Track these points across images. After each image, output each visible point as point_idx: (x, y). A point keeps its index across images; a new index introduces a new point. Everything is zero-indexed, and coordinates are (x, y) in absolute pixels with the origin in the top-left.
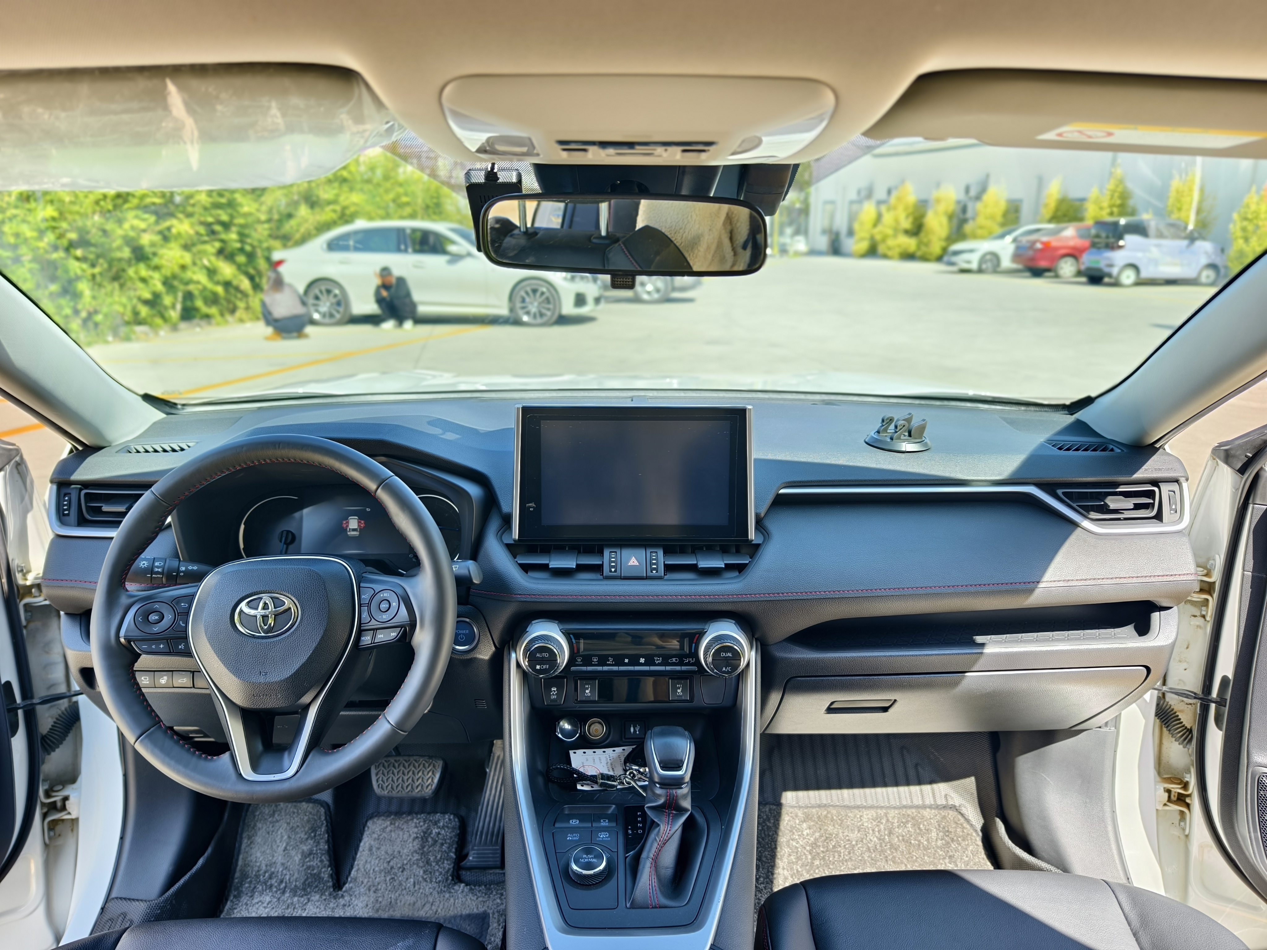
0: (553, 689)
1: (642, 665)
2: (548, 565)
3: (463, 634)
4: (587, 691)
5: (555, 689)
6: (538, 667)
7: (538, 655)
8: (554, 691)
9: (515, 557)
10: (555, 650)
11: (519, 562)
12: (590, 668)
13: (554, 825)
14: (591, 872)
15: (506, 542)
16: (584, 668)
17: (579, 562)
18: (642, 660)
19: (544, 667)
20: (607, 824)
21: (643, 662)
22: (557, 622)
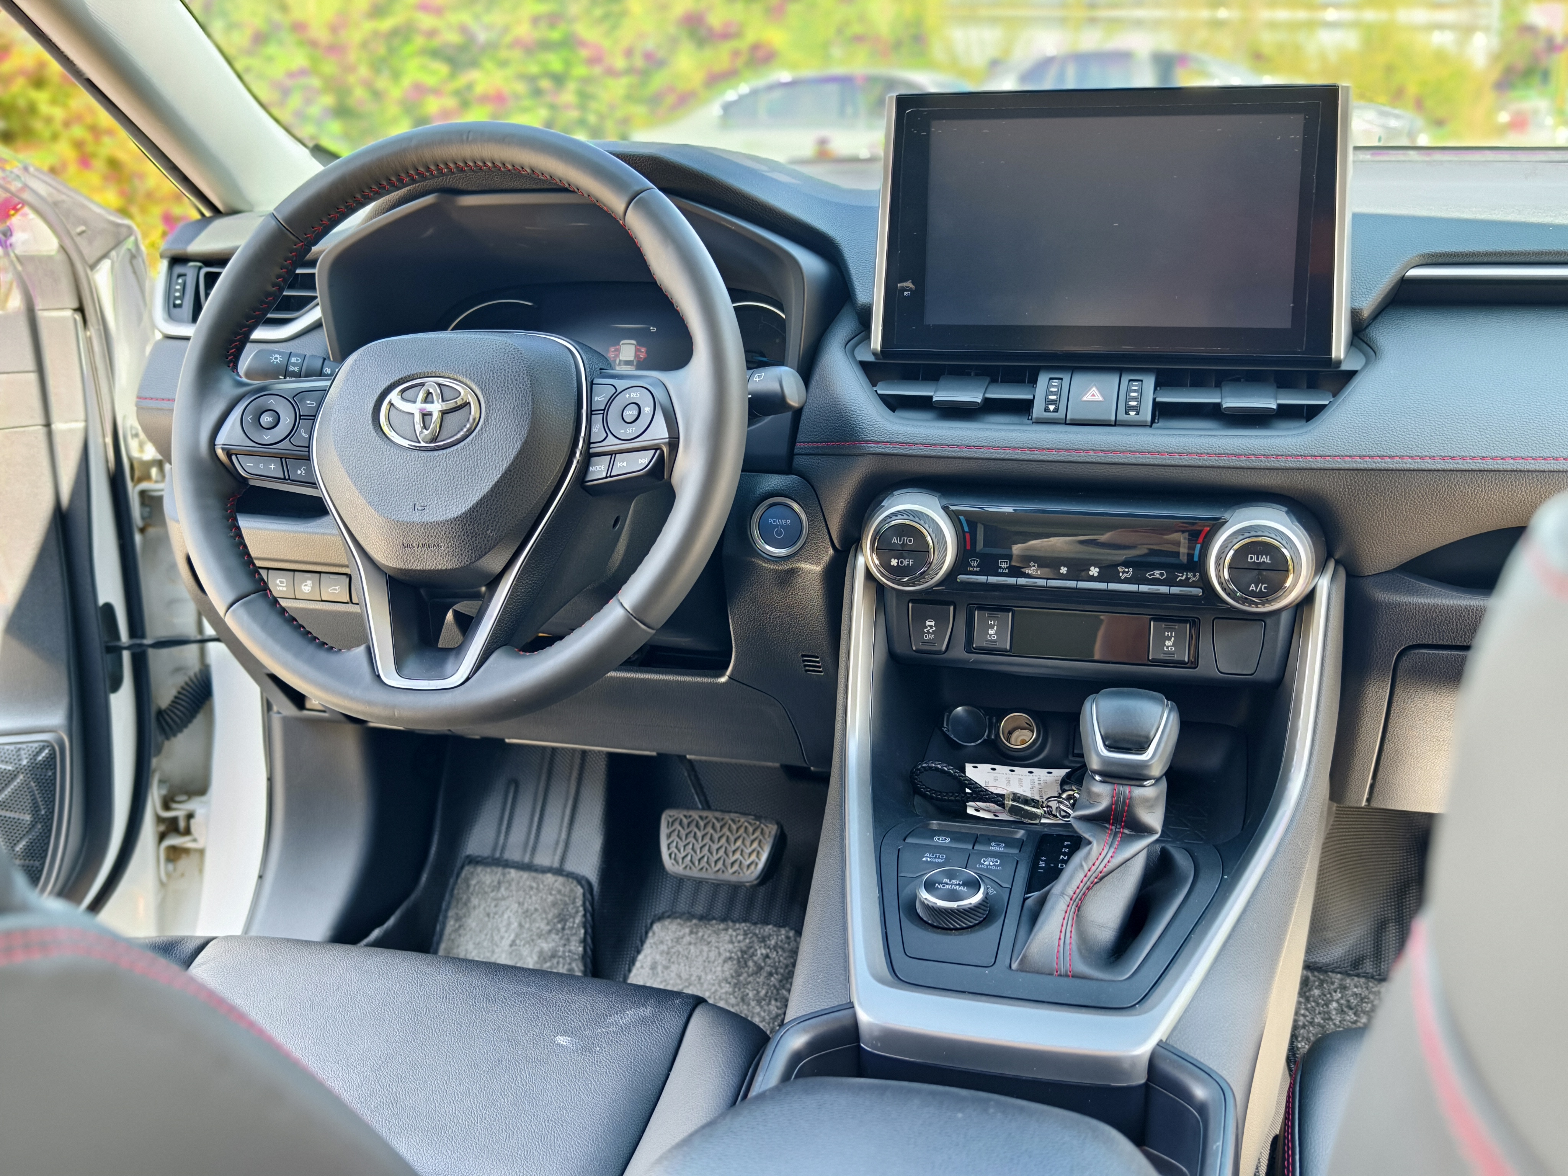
0: (928, 623)
1: (1092, 579)
2: (931, 397)
3: (782, 526)
4: (991, 632)
5: (933, 623)
6: (894, 562)
7: (895, 540)
8: (931, 627)
9: (874, 385)
10: (929, 539)
11: (879, 392)
12: (992, 579)
13: (904, 840)
14: (953, 905)
15: (860, 358)
16: (982, 579)
17: (988, 396)
18: (1094, 571)
19: (906, 563)
20: (1002, 850)
21: (1096, 574)
22: (938, 494)
